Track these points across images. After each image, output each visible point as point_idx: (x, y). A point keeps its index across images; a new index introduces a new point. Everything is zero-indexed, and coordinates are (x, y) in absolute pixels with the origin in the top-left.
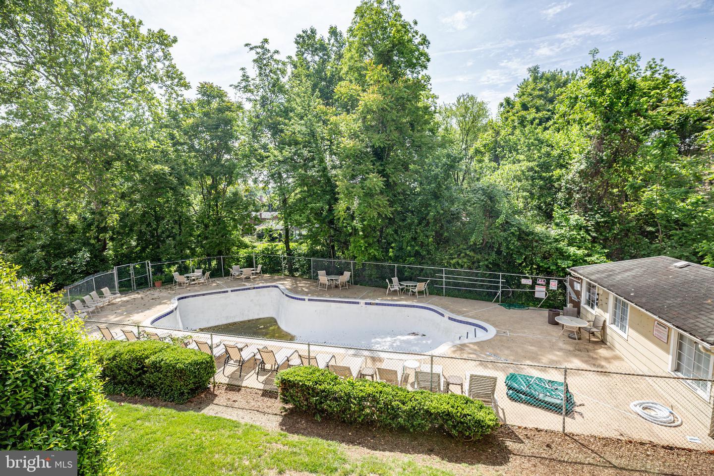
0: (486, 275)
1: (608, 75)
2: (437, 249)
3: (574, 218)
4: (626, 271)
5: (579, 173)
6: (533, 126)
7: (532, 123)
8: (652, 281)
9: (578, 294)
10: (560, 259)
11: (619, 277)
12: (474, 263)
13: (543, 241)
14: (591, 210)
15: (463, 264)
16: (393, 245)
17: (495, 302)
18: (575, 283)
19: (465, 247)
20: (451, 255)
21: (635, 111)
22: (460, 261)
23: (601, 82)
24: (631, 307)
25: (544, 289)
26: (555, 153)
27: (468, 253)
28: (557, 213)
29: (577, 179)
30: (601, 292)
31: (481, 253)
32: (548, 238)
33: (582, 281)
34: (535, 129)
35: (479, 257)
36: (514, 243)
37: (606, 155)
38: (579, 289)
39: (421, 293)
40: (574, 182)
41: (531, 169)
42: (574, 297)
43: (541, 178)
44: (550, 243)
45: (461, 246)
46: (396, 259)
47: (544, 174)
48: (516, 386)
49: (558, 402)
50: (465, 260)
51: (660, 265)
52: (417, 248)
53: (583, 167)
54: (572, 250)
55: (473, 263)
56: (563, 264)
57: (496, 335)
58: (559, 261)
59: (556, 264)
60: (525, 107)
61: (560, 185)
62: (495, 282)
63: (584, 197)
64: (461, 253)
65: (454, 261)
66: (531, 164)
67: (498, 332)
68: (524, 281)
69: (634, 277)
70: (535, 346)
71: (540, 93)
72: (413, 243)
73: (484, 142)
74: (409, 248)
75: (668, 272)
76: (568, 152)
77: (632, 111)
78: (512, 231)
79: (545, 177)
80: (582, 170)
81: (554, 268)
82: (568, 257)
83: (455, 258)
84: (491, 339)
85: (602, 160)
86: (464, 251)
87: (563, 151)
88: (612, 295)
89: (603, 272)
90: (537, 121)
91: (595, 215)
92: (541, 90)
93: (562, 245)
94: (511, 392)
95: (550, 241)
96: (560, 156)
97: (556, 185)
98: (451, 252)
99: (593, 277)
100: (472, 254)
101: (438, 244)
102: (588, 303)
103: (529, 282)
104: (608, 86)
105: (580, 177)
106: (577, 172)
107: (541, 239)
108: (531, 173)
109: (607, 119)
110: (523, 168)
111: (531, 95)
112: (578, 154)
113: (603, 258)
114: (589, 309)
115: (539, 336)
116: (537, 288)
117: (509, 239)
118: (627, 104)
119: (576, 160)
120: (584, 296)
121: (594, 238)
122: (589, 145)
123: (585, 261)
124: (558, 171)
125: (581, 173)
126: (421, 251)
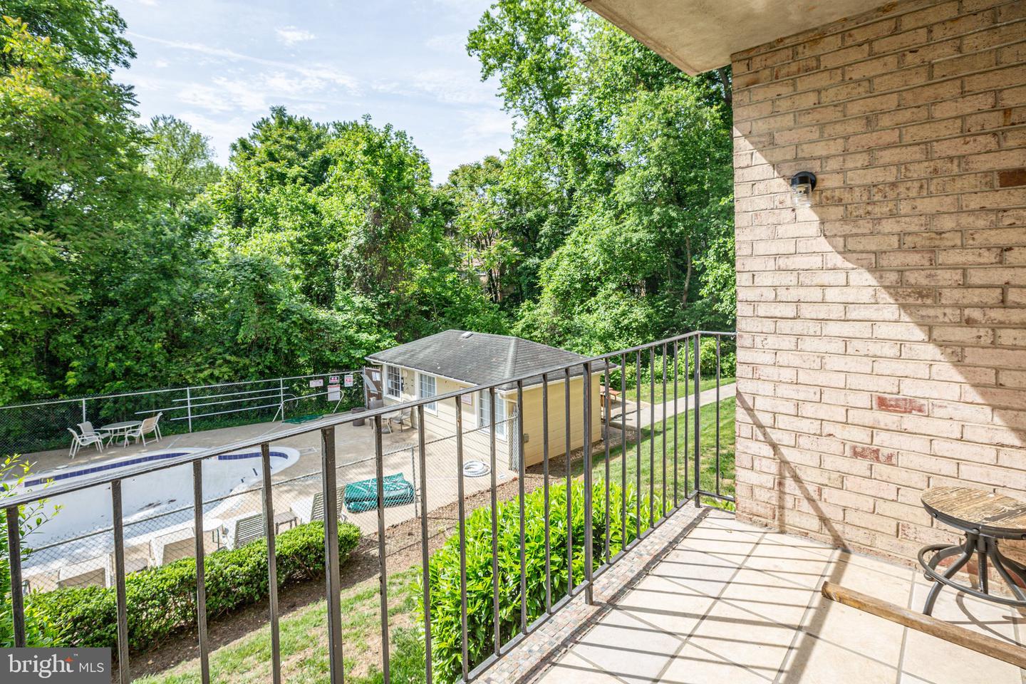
0: (260, 386)
1: (381, 146)
2: (169, 361)
3: (358, 300)
4: (426, 348)
5: (358, 248)
6: (297, 185)
7: (294, 181)
8: (449, 353)
9: (378, 385)
10: (352, 349)
11: (421, 356)
12: (240, 372)
13: (330, 329)
14: (373, 290)
15: (221, 376)
16: (75, 363)
17: (277, 420)
18: (373, 373)
19: (220, 350)
20: (197, 365)
21: (408, 188)
22: (216, 373)
23: (374, 151)
24: (438, 378)
25: (339, 389)
26: (327, 222)
27: (228, 357)
28: (340, 294)
29: (355, 255)
30: (405, 375)
31: (247, 356)
32: (336, 324)
33: (382, 370)
34: (299, 189)
35: (247, 361)
36: (296, 336)
37: (385, 231)
38: (378, 379)
39: (150, 436)
40: (352, 258)
41: (300, 241)
42: (373, 389)
43: (312, 252)
44: (339, 331)
45: (214, 350)
46: (80, 389)
47: (316, 248)
48: (355, 495)
49: (402, 492)
50: (224, 369)
51: (451, 338)
52: (128, 363)
53: (362, 241)
54: (364, 337)
55: (236, 372)
56: (358, 354)
57: (301, 456)
58: (351, 351)
59: (349, 356)
60: (271, 156)
61: (336, 262)
62: (274, 393)
63: (364, 276)
64: (216, 360)
65: (206, 373)
66: (299, 234)
67: (301, 452)
68: (313, 384)
69: (435, 352)
70: (351, 453)
71: (290, 143)
72: (120, 355)
73: (218, 197)
74: (112, 365)
75: (459, 343)
76: (341, 222)
77: (404, 188)
78: (294, 319)
79: (317, 251)
80: (360, 245)
81: (347, 360)
82: (360, 346)
83: (204, 370)
84: (297, 462)
85: (380, 235)
86: (219, 356)
87: (336, 221)
88: (417, 372)
89: (405, 353)
90: (300, 180)
91: (377, 295)
92: (291, 138)
93: (351, 332)
94: (353, 504)
95: (339, 328)
96: (332, 227)
97: (332, 261)
98: (199, 360)
99: (397, 360)
100: (233, 358)
101: (169, 352)
102: (391, 392)
103: (320, 383)
104: (381, 157)
105: (358, 252)
106: (355, 247)
107: (327, 327)
108: (300, 246)
109: (383, 192)
110: (292, 239)
111: (278, 142)
112: (354, 226)
113: (394, 342)
114: (393, 398)
115: (351, 442)
116: (330, 389)
117: (290, 331)
118: (399, 179)
119: (352, 232)
120: (386, 384)
121: (379, 321)
122: (366, 218)
123: (378, 347)
124: (333, 244)
125: (359, 248)
126: (137, 367)
